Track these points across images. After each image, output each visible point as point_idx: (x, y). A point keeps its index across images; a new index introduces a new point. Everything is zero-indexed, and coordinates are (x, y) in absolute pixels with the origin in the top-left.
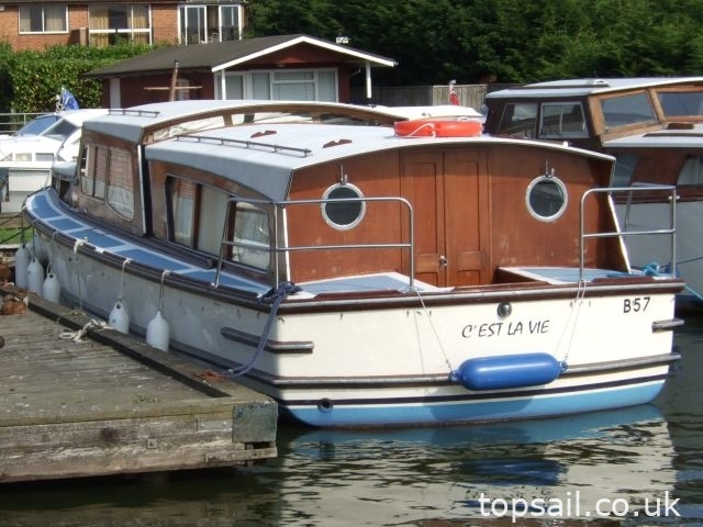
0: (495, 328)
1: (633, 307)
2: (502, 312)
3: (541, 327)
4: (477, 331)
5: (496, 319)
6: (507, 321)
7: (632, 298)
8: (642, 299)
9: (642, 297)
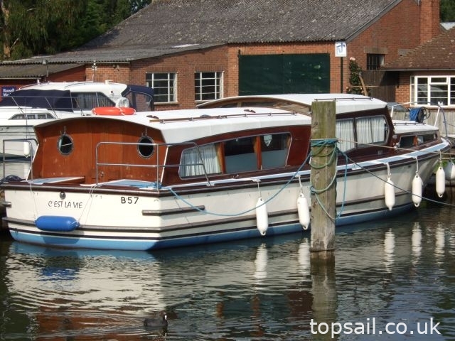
0: (60, 203)
1: (127, 201)
2: (63, 197)
3: (79, 205)
4: (53, 204)
5: (59, 199)
6: (64, 201)
7: (126, 197)
8: (133, 198)
9: (133, 197)
